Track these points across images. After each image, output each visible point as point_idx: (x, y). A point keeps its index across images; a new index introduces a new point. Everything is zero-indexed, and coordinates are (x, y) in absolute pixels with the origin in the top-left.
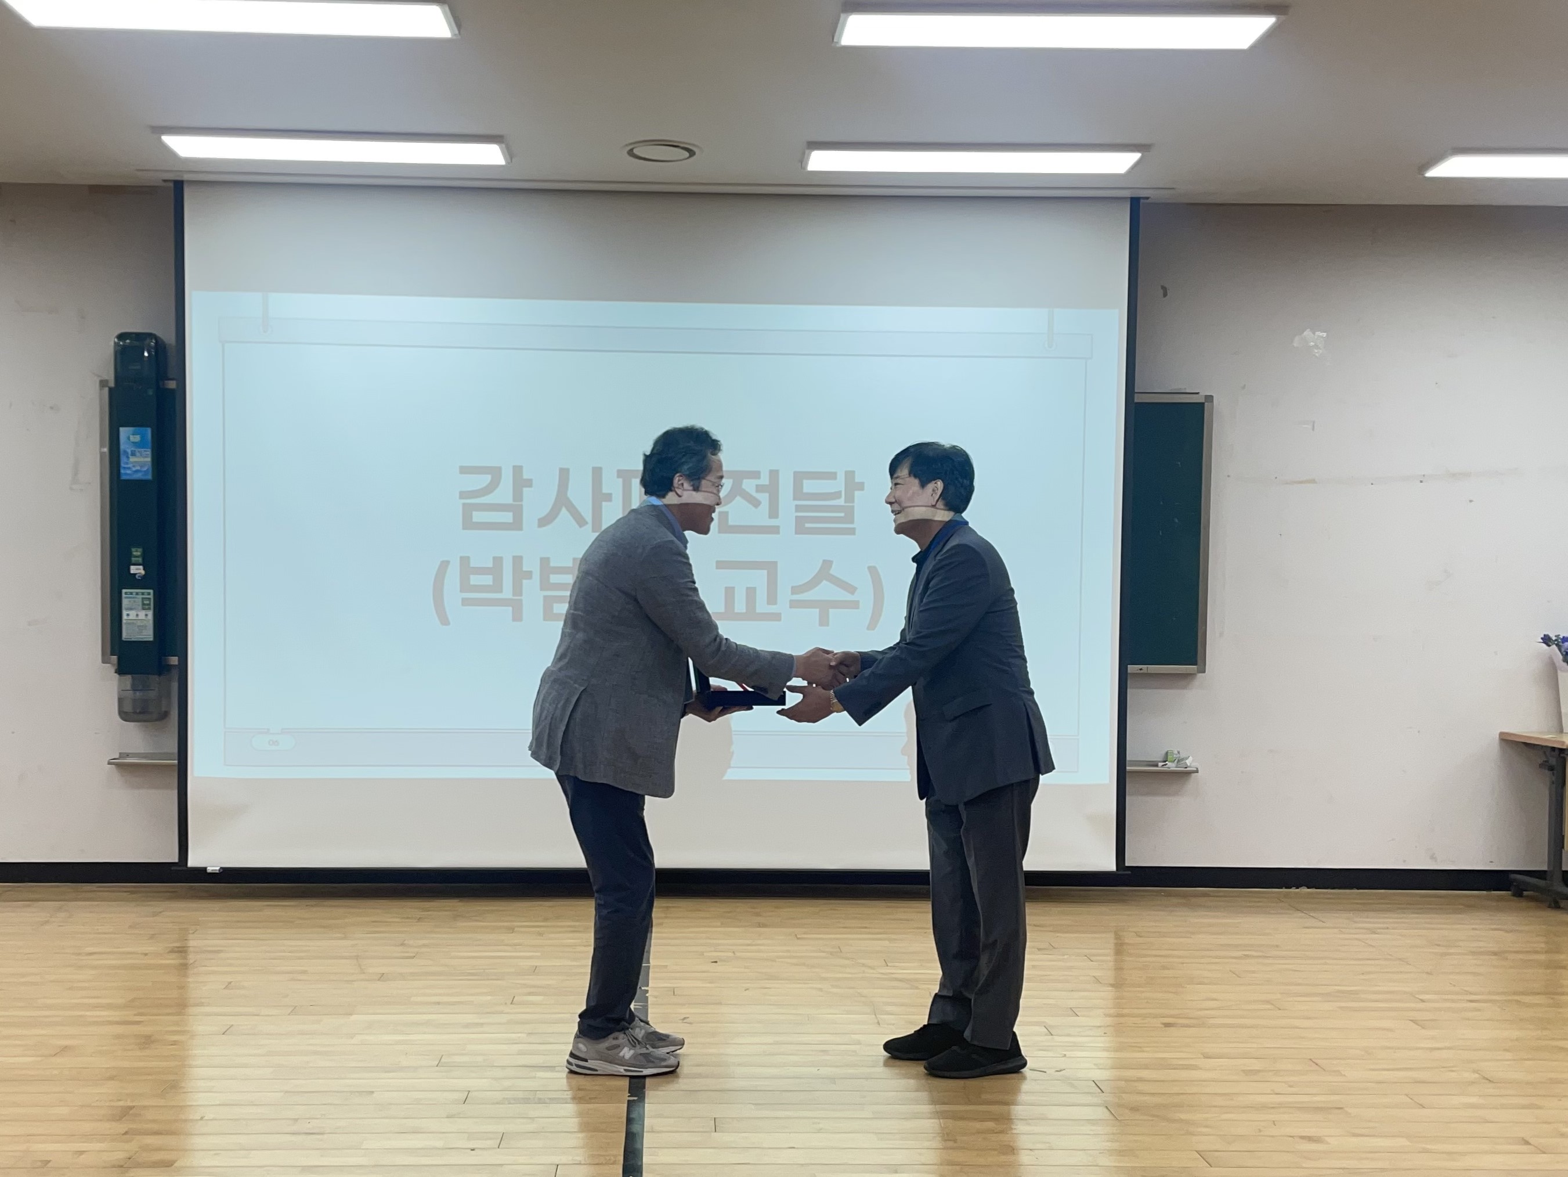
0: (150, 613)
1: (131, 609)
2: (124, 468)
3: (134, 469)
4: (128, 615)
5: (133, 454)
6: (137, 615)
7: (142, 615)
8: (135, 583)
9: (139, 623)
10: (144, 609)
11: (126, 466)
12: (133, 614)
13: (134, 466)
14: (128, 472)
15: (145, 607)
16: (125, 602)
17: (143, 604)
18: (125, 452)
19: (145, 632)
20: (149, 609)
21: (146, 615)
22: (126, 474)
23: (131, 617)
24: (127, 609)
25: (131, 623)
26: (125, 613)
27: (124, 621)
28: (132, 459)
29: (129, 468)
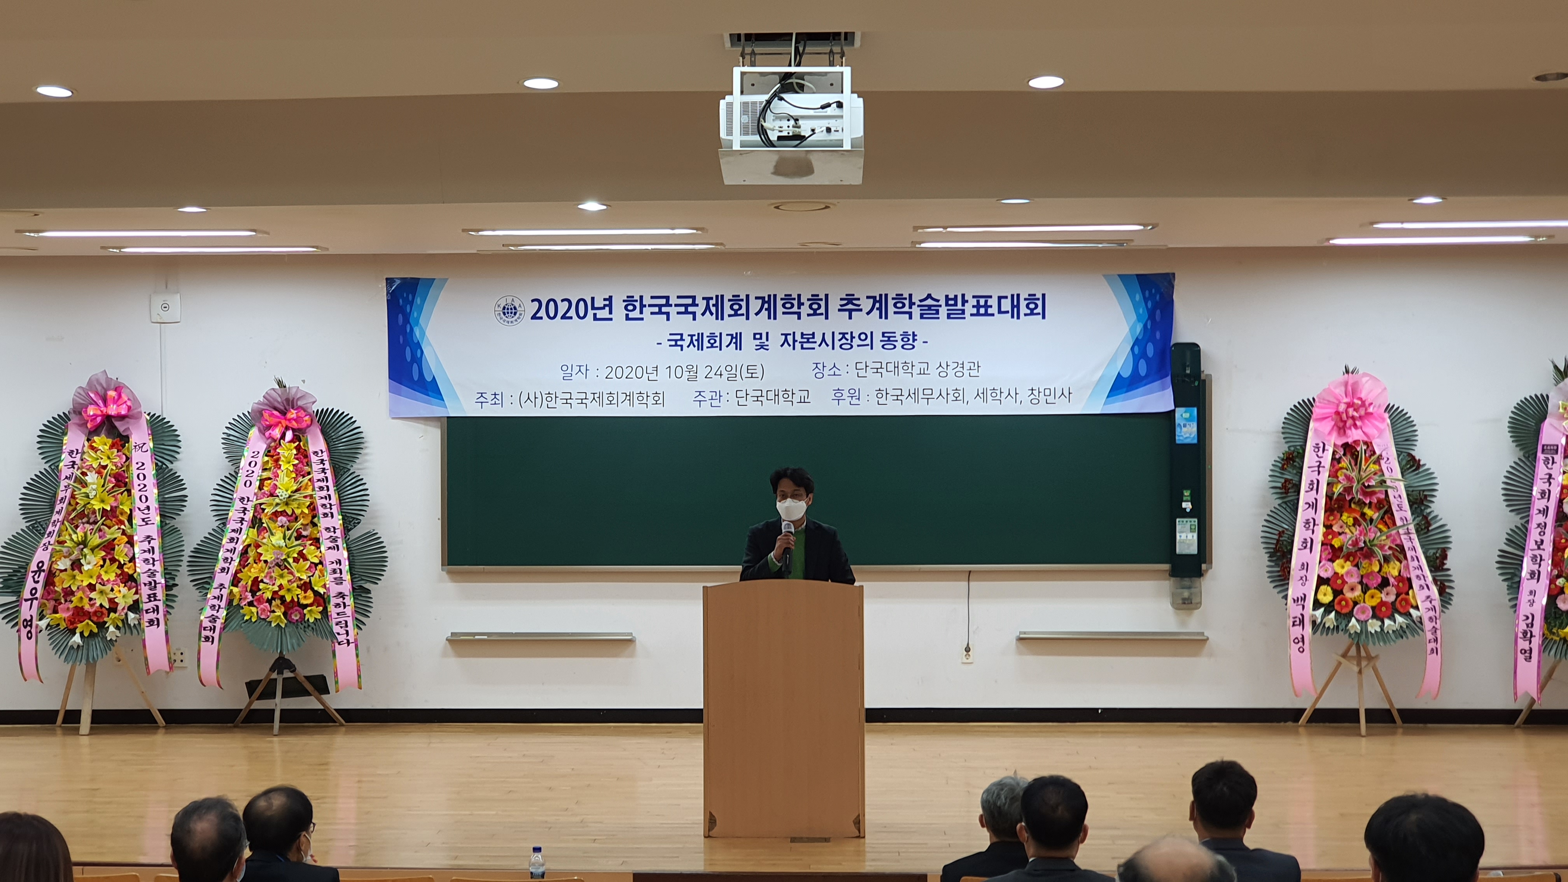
0: (1195, 535)
1: (1182, 532)
2: (1179, 436)
3: (1185, 436)
4: (1180, 536)
5: (1185, 426)
6: (1187, 537)
7: (1190, 536)
8: (1184, 514)
9: (1188, 542)
10: (1191, 532)
11: (1180, 434)
12: (1184, 536)
13: (1185, 434)
14: (1181, 438)
15: (1192, 531)
16: (1178, 528)
17: (1191, 528)
18: (1179, 425)
19: (1192, 548)
20: (1195, 532)
21: (1193, 536)
22: (1179, 440)
23: (1182, 538)
24: (1180, 532)
25: (1182, 542)
26: (1178, 535)
27: (1177, 541)
28: (1184, 429)
29: (1182, 436)
